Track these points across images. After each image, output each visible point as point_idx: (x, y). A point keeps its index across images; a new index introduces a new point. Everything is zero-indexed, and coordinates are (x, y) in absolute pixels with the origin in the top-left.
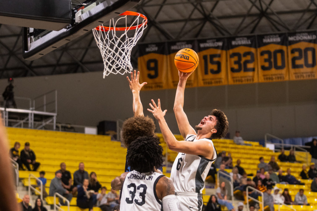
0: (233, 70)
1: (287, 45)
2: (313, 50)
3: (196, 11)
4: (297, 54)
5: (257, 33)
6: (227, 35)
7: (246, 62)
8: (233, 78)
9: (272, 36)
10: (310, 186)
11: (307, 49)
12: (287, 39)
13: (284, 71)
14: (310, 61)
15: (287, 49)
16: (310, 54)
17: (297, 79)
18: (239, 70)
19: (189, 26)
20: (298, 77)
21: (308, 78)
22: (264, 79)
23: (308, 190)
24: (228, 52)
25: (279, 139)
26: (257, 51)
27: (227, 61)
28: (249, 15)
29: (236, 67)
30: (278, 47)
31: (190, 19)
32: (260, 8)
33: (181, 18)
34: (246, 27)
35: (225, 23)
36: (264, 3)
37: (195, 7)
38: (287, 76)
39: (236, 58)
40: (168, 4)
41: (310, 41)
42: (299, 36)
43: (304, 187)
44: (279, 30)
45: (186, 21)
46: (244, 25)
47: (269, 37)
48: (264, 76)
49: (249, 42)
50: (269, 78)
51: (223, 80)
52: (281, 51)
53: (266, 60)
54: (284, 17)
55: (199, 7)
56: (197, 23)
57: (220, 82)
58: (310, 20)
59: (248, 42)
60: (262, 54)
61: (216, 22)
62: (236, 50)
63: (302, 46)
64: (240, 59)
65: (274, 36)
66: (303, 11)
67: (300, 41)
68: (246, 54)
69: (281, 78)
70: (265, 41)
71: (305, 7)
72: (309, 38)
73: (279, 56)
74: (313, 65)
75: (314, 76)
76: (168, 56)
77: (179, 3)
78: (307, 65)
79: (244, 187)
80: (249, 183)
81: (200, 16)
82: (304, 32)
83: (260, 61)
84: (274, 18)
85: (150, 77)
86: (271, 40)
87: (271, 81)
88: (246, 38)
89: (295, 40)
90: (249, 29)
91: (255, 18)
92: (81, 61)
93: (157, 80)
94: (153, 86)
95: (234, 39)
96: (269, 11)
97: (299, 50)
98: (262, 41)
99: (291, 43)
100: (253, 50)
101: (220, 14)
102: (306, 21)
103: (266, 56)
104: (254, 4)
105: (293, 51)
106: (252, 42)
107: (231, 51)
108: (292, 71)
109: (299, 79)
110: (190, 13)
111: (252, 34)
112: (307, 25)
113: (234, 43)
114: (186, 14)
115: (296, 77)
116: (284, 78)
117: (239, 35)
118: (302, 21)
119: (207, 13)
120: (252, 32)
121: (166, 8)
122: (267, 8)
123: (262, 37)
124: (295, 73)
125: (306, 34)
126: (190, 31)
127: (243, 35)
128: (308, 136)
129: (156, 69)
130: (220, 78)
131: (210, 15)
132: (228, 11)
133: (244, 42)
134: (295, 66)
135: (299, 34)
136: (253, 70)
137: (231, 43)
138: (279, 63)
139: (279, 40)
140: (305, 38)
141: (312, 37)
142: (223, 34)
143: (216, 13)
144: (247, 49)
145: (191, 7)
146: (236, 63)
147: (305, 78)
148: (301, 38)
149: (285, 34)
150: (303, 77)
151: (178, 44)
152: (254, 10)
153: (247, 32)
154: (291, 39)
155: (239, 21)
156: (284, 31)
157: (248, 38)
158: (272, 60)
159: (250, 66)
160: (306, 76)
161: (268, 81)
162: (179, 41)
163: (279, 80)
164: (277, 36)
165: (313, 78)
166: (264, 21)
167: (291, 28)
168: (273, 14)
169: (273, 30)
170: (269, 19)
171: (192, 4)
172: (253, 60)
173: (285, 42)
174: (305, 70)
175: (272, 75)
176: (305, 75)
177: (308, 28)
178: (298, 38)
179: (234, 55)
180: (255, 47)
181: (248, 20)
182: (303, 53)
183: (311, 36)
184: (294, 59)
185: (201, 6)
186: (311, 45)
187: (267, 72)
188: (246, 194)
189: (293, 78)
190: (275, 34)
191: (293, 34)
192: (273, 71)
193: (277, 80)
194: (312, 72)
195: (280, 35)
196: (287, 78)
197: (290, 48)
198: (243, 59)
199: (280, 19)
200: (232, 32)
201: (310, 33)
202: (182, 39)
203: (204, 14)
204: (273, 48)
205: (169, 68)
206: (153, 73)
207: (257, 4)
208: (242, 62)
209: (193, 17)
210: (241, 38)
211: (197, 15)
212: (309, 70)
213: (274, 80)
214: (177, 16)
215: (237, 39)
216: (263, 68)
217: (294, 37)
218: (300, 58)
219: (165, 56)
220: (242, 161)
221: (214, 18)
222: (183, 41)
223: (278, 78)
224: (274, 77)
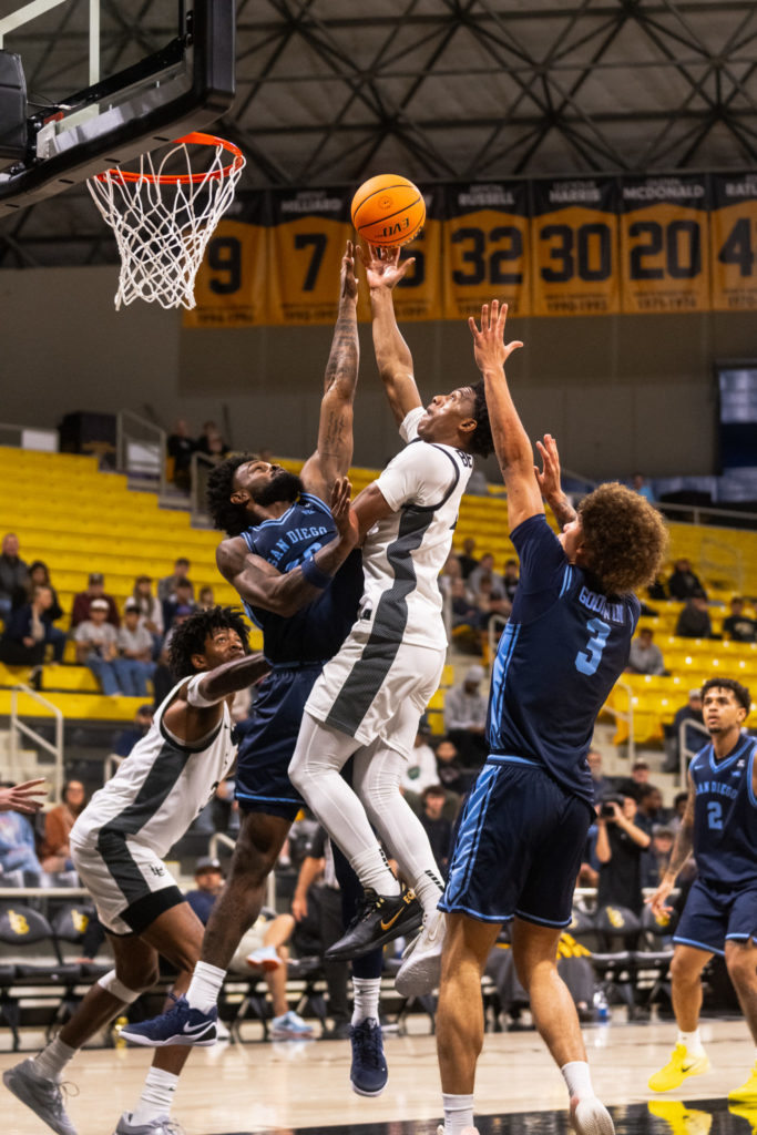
0: (459, 278)
1: (618, 213)
2: (695, 230)
3: (358, 104)
4: (646, 239)
5: (531, 174)
6: (445, 178)
7: (500, 256)
8: (459, 300)
9: (574, 185)
10: (674, 621)
11: (675, 226)
12: (619, 194)
13: (606, 287)
14: (684, 261)
15: (619, 221)
16: (684, 238)
17: (644, 310)
18: (475, 280)
19: (335, 146)
20: (648, 303)
21: (675, 308)
22: (549, 306)
23: (665, 632)
24: (446, 224)
25: (585, 481)
26: (530, 225)
27: (442, 250)
28: (513, 120)
29: (468, 269)
30: (593, 217)
31: (339, 126)
32: (544, 100)
33: (312, 121)
34: (500, 156)
35: (442, 140)
36: (558, 89)
37: (357, 92)
38: (617, 300)
39: (468, 245)
40: (274, 80)
41: (686, 203)
42: (655, 187)
43: (654, 623)
44: (596, 167)
45: (328, 129)
46: (495, 150)
47: (565, 185)
48: (549, 297)
49: (510, 200)
50: (564, 306)
51: (429, 306)
52: (601, 229)
53: (555, 254)
54: (612, 131)
55: (367, 91)
56: (358, 137)
57: (420, 311)
58: (689, 143)
59: (506, 198)
60: (546, 234)
61: (414, 136)
62: (471, 221)
63: (663, 215)
64: (480, 247)
65: (582, 184)
66: (671, 116)
67: (655, 201)
68: (498, 234)
69: (597, 305)
70: (555, 196)
71: (676, 105)
72: (684, 192)
73: (594, 241)
74: (693, 271)
75: (693, 303)
76: (272, 231)
77: (307, 79)
78: (675, 271)
79: (484, 620)
80: (496, 605)
81: (371, 118)
82: (669, 176)
83: (539, 254)
84: (586, 131)
85: (217, 287)
86: (574, 196)
87: (567, 313)
88: (499, 188)
89: (641, 197)
90: (511, 162)
91: (528, 130)
92: (14, 235)
93: (237, 298)
94: (226, 314)
95: (465, 187)
96: (569, 110)
97: (653, 227)
98: (548, 196)
99: (632, 205)
100: (519, 222)
101: (428, 116)
102: (677, 143)
103: (557, 242)
104: (526, 90)
105: (635, 231)
106: (516, 198)
107: (456, 224)
108: (631, 286)
109: (651, 310)
110: (340, 107)
111: (519, 177)
112: (680, 154)
113: (464, 200)
114: (330, 111)
115: (640, 304)
116: (605, 307)
117: (480, 178)
118: (666, 144)
119: (390, 111)
120: (520, 169)
121: (270, 91)
122: (566, 103)
123: (546, 186)
124: (640, 294)
125: (677, 182)
126: (337, 160)
127: (490, 178)
128: (670, 475)
129: (234, 265)
130: (422, 301)
131: (398, 115)
132: (452, 107)
133: (496, 197)
134: (639, 273)
135: (655, 183)
136: (518, 279)
137: (456, 200)
138: (595, 264)
139: (595, 195)
140: (672, 192)
141: (693, 191)
142: (435, 175)
143: (416, 110)
144: (502, 220)
145: (344, 92)
146: (468, 257)
147: (668, 309)
148: (661, 192)
149: (613, 179)
150: (662, 303)
151: (303, 196)
152: (528, 107)
153: (503, 170)
154: (630, 193)
155: (481, 136)
156: (610, 170)
157: (507, 186)
158: (574, 253)
159: (510, 267)
160: (671, 302)
161: (561, 313)
162: (305, 189)
163: (593, 311)
164: (592, 184)
165: (690, 308)
166: (554, 139)
167: (631, 162)
168: (580, 119)
169: (578, 165)
170: (568, 133)
171: (348, 81)
172: (517, 252)
173: (612, 201)
174: (669, 284)
175: (572, 296)
176: (666, 299)
177: (682, 164)
178: (651, 191)
179: (464, 234)
180: (527, 215)
181: (507, 136)
182: (664, 237)
183: (689, 189)
184: (637, 253)
185: (374, 89)
186: (690, 214)
187: (558, 288)
188: (487, 639)
189: (633, 306)
190: (585, 180)
191: (639, 180)
192: (576, 285)
193: (586, 312)
194: (688, 292)
195: (600, 183)
196: (614, 308)
197: (626, 221)
198: (491, 248)
199: (601, 136)
200: (460, 168)
201: (685, 179)
202: (316, 182)
203: (381, 113)
204: (577, 219)
205: (273, 265)
206: (225, 277)
207: (538, 89)
208: (486, 256)
209: (349, 119)
210: (486, 188)
211: (361, 113)
212: (680, 284)
213: (578, 312)
214: (301, 115)
215: (474, 189)
216: (548, 275)
217: (641, 189)
218: (654, 249)
219: (262, 231)
220: (480, 541)
221: (408, 126)
222: (318, 189)
223: (589, 305)
224: (577, 302)
